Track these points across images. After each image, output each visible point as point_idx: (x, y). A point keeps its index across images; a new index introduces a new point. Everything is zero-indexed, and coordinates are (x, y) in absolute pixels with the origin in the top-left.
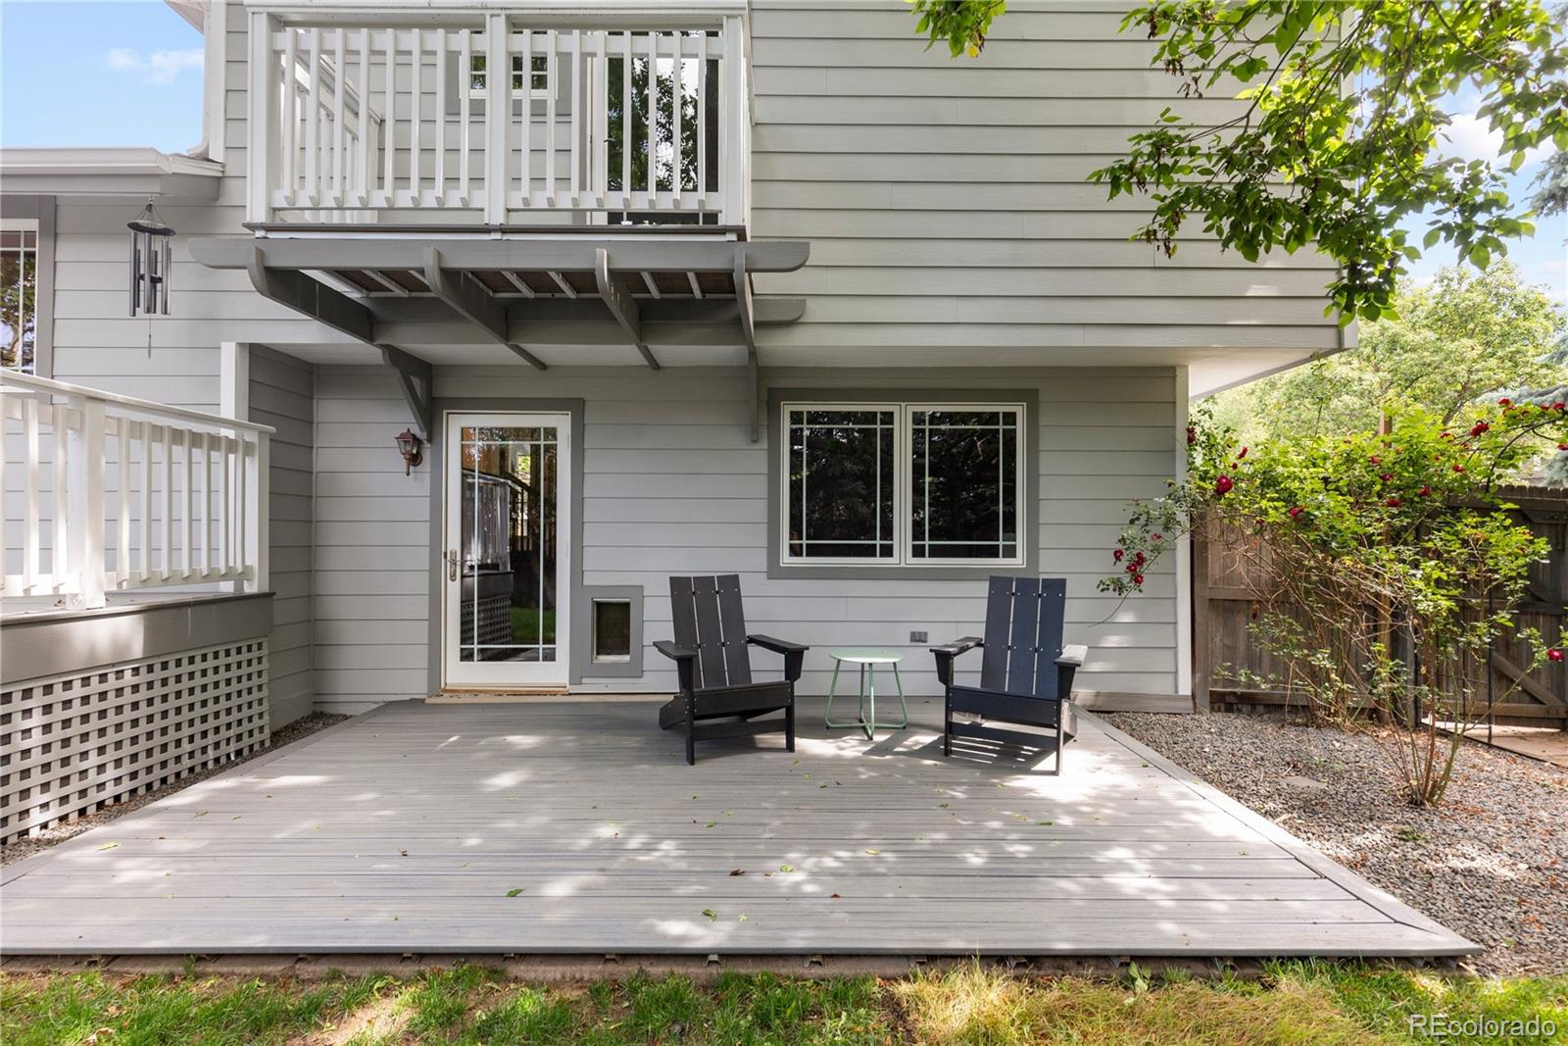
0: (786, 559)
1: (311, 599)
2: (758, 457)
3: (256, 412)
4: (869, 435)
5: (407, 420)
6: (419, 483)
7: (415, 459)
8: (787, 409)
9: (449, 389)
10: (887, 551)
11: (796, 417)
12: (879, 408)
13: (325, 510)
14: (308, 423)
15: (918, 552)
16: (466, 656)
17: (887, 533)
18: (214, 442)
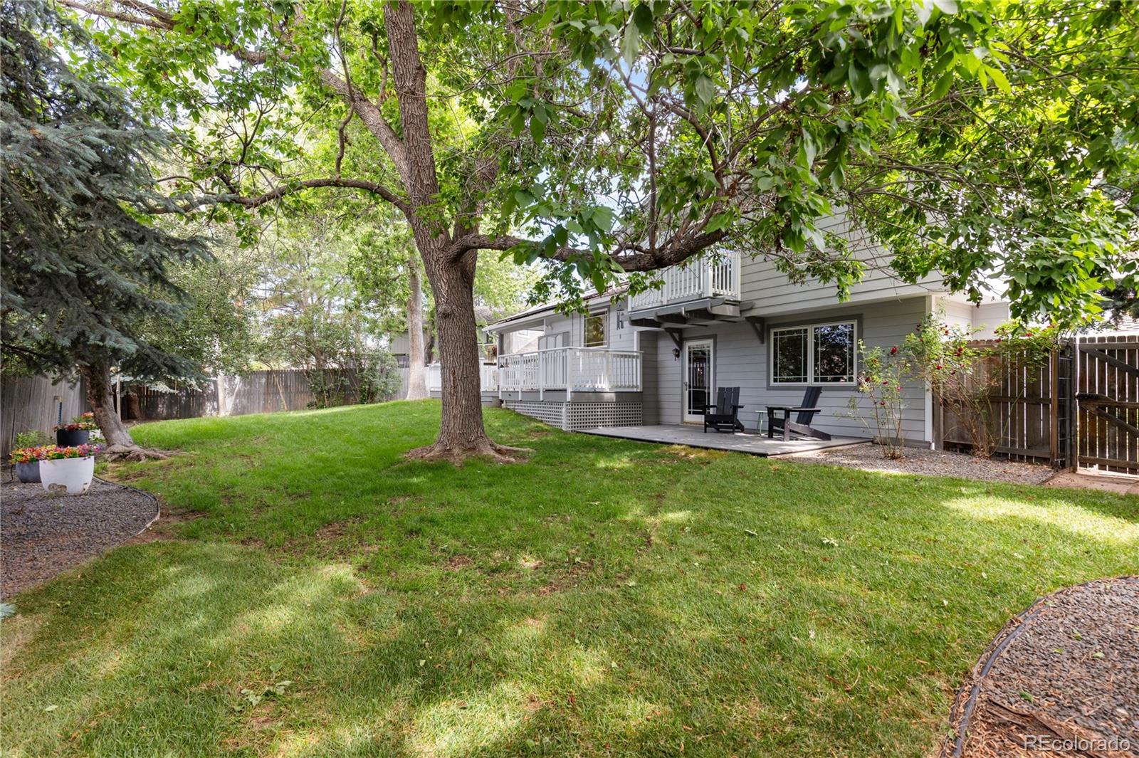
0: (772, 383)
1: (657, 395)
2: (763, 348)
3: (641, 347)
4: (799, 339)
5: (675, 346)
6: (678, 363)
7: (678, 356)
8: (772, 332)
9: (685, 335)
10: (805, 380)
11: (776, 334)
12: (803, 328)
13: (661, 372)
14: (656, 348)
15: (816, 380)
16: (690, 413)
17: (806, 373)
18: (633, 357)
